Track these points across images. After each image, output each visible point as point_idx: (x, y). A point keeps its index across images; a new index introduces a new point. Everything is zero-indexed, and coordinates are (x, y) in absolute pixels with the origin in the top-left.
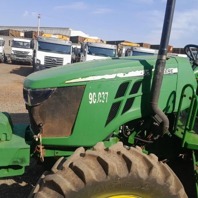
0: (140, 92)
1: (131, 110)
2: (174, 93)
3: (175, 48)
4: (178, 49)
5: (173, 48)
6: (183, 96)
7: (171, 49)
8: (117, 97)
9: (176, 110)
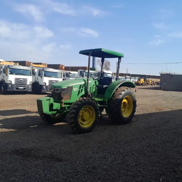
0: (84, 87)
1: (82, 92)
2: (91, 87)
3: (66, 67)
4: (68, 67)
5: (65, 67)
6: (93, 88)
7: (64, 68)
8: (79, 89)
9: (92, 92)
